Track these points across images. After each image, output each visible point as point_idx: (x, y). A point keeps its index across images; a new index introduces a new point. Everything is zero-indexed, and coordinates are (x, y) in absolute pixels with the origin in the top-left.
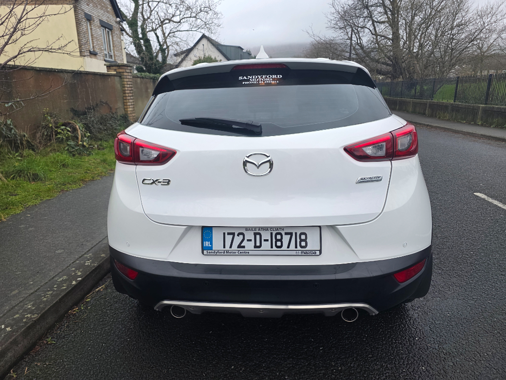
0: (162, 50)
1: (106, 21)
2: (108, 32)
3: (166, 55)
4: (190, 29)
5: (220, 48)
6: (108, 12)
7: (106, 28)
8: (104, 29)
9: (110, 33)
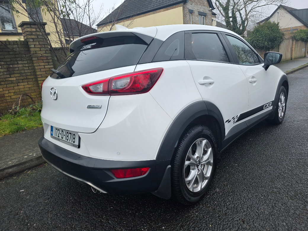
0: (243, 22)
1: (202, 12)
2: (204, 17)
3: (245, 25)
4: (267, 4)
5: (294, 12)
6: (204, 6)
7: (202, 15)
8: (201, 16)
9: (205, 18)
